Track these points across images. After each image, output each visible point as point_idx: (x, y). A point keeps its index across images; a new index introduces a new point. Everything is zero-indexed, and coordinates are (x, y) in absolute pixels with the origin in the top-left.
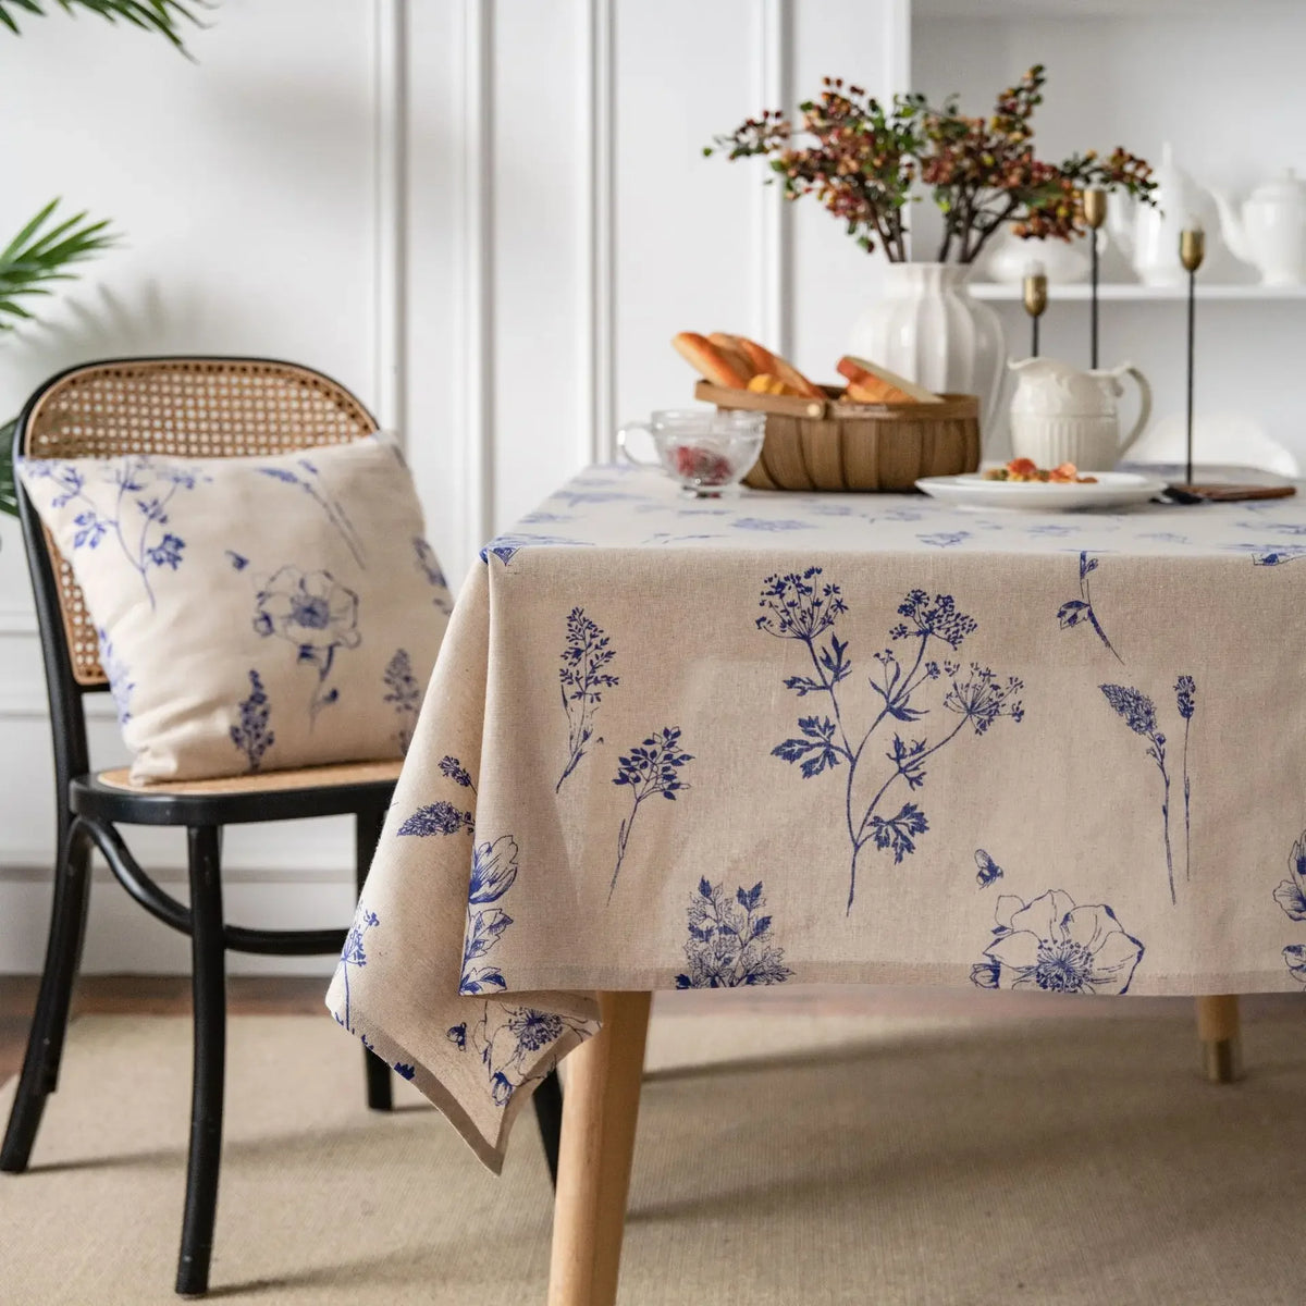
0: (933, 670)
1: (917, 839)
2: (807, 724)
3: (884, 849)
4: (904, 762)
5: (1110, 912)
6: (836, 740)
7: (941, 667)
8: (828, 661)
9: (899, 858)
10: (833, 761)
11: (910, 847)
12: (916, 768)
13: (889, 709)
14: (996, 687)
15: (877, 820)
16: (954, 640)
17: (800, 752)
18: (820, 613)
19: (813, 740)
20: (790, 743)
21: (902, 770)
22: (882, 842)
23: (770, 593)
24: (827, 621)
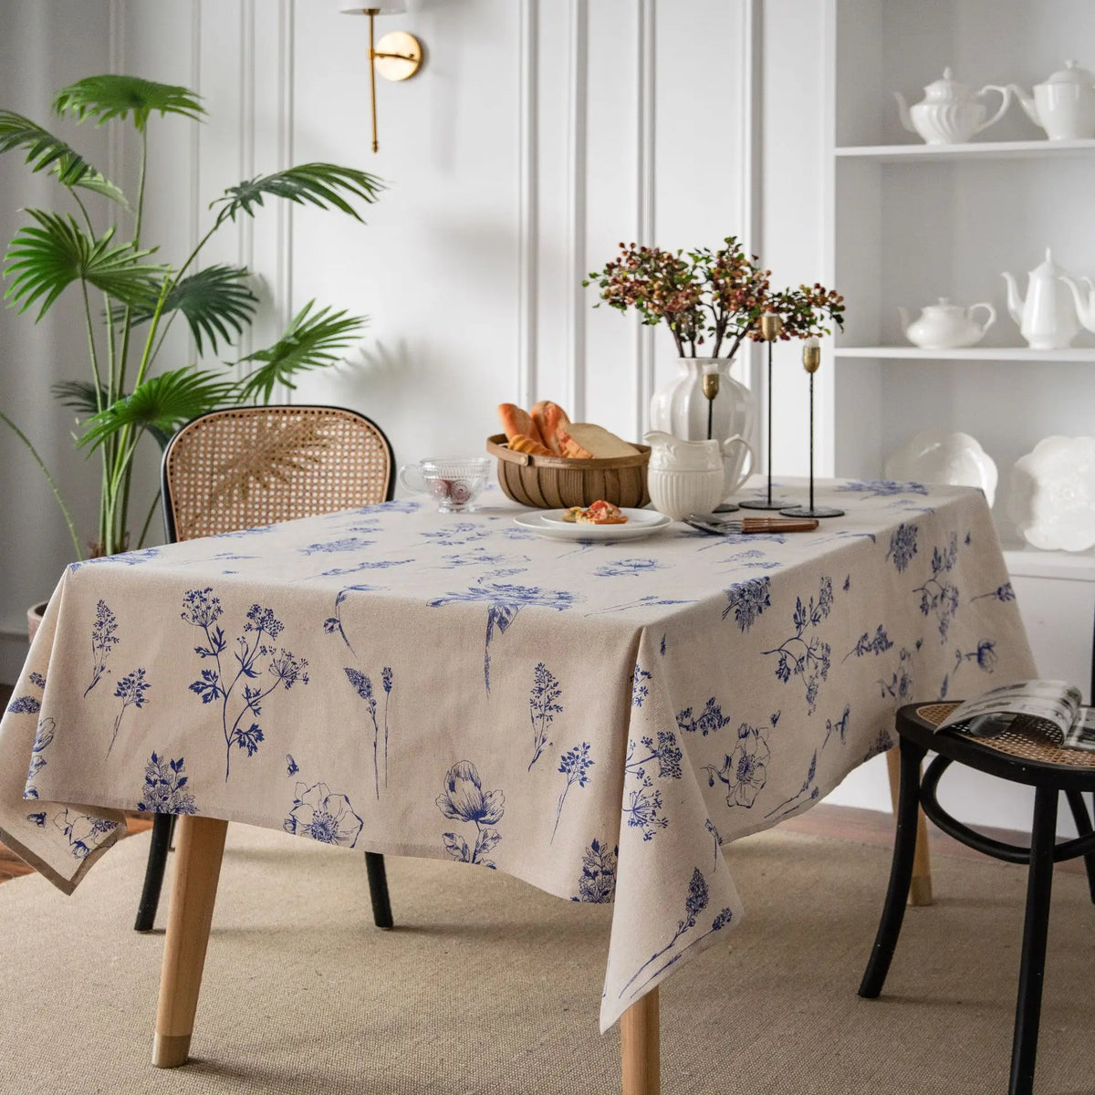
0: (264, 651)
1: (258, 744)
2: (206, 674)
3: (243, 748)
4: (251, 700)
5: (347, 799)
6: (218, 685)
7: (268, 649)
8: (215, 640)
9: (250, 754)
10: (217, 696)
11: (256, 748)
12: (256, 705)
13: (243, 669)
14: (294, 664)
15: (239, 731)
16: (273, 634)
17: (203, 688)
18: (210, 612)
19: (208, 683)
20: (198, 683)
21: (250, 705)
22: (242, 744)
23: (187, 600)
24: (214, 618)
